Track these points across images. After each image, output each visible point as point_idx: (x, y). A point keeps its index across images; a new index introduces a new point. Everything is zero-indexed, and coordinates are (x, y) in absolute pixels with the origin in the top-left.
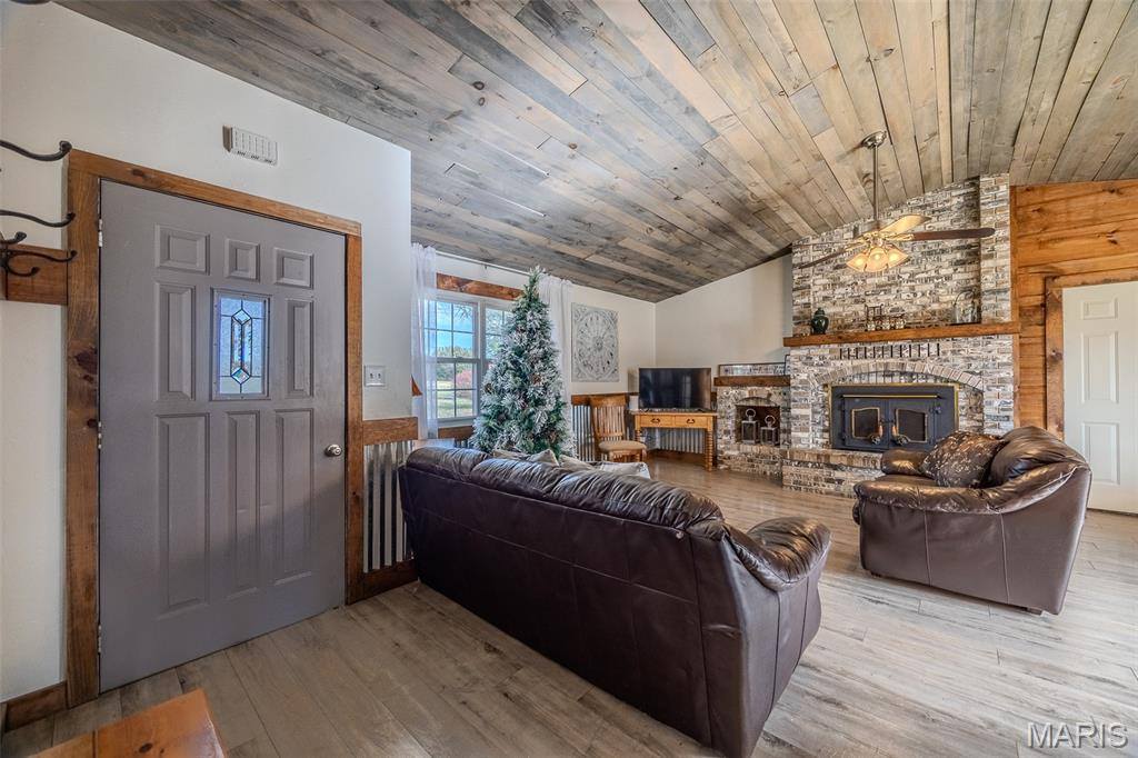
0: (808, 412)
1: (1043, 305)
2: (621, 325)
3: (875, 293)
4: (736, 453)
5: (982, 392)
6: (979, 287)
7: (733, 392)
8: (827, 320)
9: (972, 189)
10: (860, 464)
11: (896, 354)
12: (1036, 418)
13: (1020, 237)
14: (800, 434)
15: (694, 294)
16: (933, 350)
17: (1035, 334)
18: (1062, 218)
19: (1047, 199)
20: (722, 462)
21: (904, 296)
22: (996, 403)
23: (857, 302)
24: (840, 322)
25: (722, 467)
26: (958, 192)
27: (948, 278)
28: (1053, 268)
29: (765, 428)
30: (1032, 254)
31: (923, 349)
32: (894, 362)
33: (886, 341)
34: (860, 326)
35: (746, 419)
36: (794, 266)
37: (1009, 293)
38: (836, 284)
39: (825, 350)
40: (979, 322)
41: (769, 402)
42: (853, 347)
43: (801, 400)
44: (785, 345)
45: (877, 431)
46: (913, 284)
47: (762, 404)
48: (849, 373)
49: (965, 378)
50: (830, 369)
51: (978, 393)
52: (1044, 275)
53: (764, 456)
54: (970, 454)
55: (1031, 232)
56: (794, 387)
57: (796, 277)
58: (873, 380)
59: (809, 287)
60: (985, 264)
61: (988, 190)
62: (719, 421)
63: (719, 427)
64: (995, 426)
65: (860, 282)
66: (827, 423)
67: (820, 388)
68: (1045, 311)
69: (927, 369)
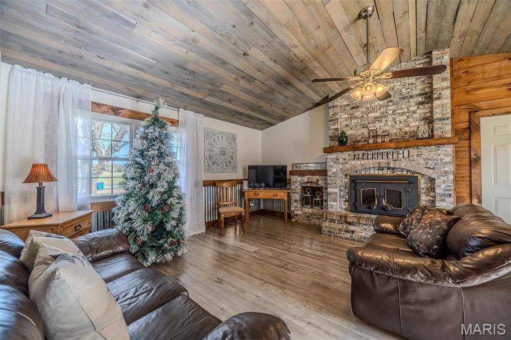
0: (337, 190)
1: (469, 128)
2: (238, 141)
3: (373, 122)
4: (300, 213)
5: (434, 180)
6: (432, 117)
7: (299, 179)
8: (347, 137)
9: (428, 60)
10: (364, 222)
11: (385, 157)
12: (466, 195)
13: (455, 88)
14: (333, 203)
15: (280, 125)
16: (406, 154)
17: (465, 145)
18: (480, 76)
19: (471, 65)
20: (293, 218)
21: (389, 124)
22: (443, 186)
23: (363, 127)
24: (354, 139)
25: (293, 220)
26: (420, 62)
27: (414, 112)
28: (474, 106)
29: (316, 199)
30: (462, 98)
31: (400, 154)
32: (383, 161)
33: (379, 149)
34: (366, 141)
35: (306, 194)
36: (330, 108)
37: (450, 120)
38: (352, 117)
39: (345, 155)
40: (433, 138)
41: (318, 184)
42: (361, 153)
43: (333, 183)
44: (324, 152)
45: (374, 202)
46: (394, 116)
47: (314, 185)
48: (359, 168)
49: (424, 171)
50: (348, 166)
51: (432, 180)
52: (469, 110)
53: (315, 215)
54: (431, 225)
55: (462, 85)
56: (329, 176)
57: (331, 114)
58: (372, 172)
59: (338, 119)
60: (436, 103)
61: (437, 59)
62: (291, 195)
63: (292, 198)
64: (442, 200)
65: (365, 116)
66: (347, 197)
67: (344, 177)
68: (470, 131)
69: (402, 166)
